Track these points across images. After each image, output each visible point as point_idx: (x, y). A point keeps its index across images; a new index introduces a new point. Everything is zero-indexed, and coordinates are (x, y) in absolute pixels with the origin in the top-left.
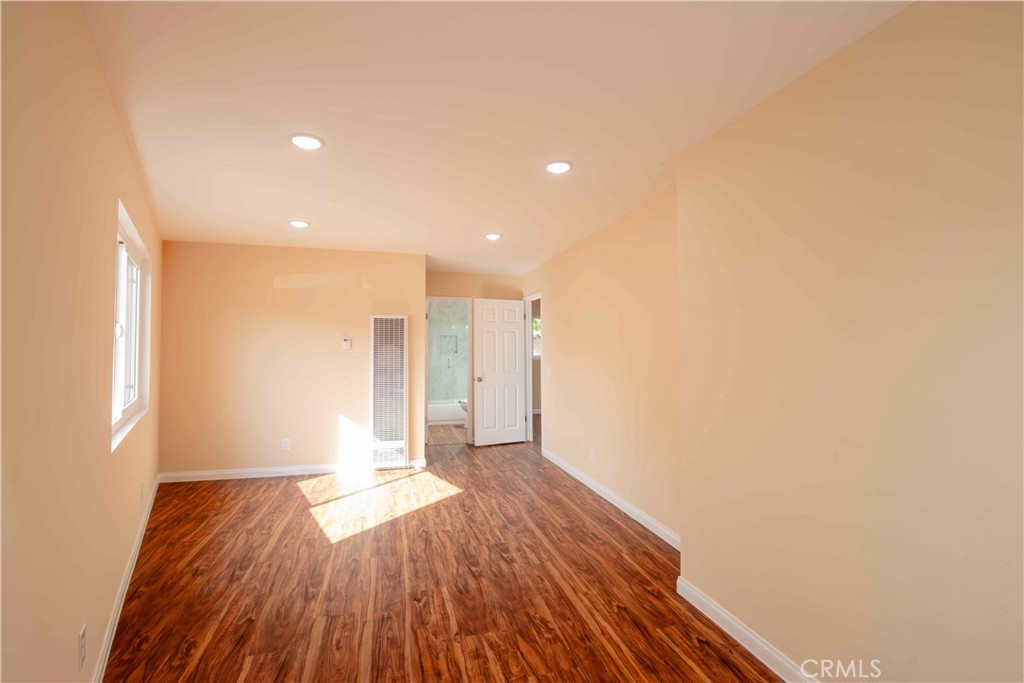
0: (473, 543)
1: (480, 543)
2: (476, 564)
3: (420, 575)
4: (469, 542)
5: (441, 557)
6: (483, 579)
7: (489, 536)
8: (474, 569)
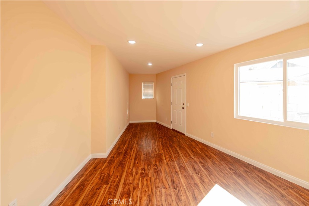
0: (153, 179)
1: (151, 178)
2: (155, 169)
3: (173, 167)
4: (155, 180)
5: (167, 173)
6: (154, 164)
7: (145, 182)
8: (156, 167)
